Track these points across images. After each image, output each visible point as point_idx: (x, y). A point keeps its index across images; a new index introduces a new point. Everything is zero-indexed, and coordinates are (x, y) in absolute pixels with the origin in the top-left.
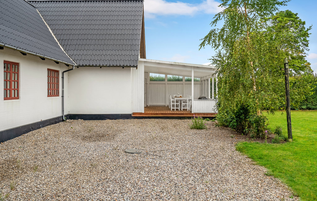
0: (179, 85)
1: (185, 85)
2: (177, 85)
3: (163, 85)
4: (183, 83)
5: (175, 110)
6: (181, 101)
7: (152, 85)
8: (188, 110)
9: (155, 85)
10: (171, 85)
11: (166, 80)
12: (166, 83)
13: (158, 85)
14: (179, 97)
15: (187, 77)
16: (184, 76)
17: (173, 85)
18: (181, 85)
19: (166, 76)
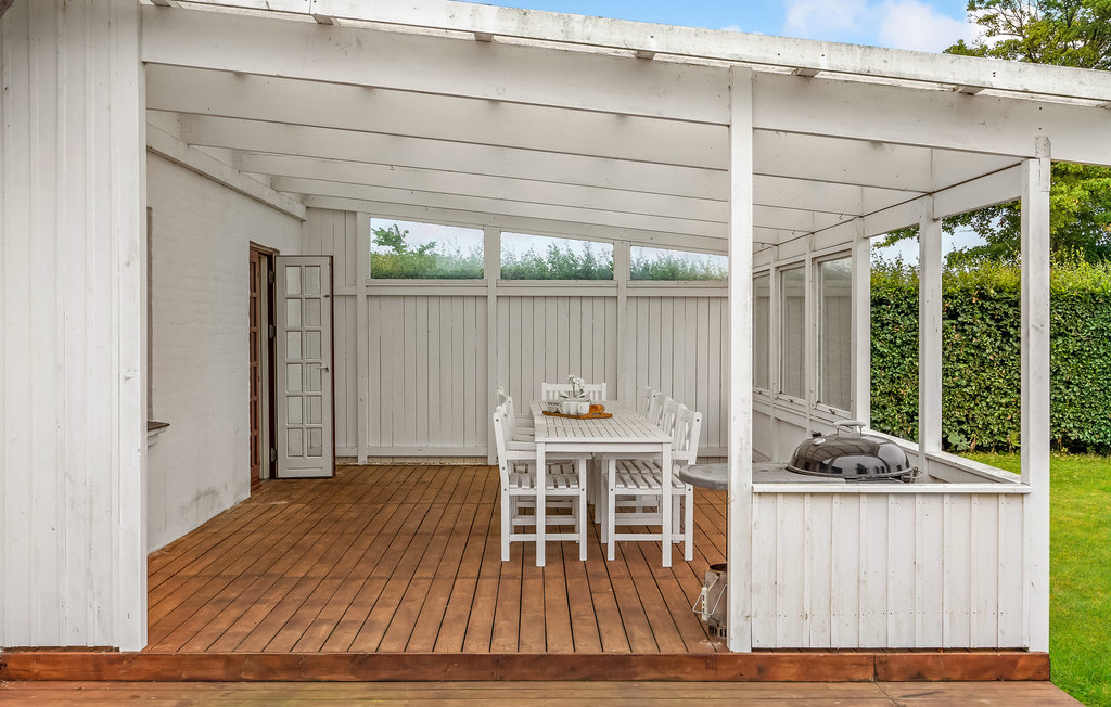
0: (587, 304)
1: (633, 303)
2: (575, 304)
3: (470, 303)
4: (613, 293)
5: (541, 561)
6: (595, 464)
7: (386, 303)
8: (667, 562)
9: (410, 304)
10: (527, 304)
11: (492, 277)
12: (492, 293)
13: (434, 304)
14: (578, 417)
15: (642, 244)
16: (624, 239)
17: (539, 304)
18: (599, 304)
19: (492, 246)
